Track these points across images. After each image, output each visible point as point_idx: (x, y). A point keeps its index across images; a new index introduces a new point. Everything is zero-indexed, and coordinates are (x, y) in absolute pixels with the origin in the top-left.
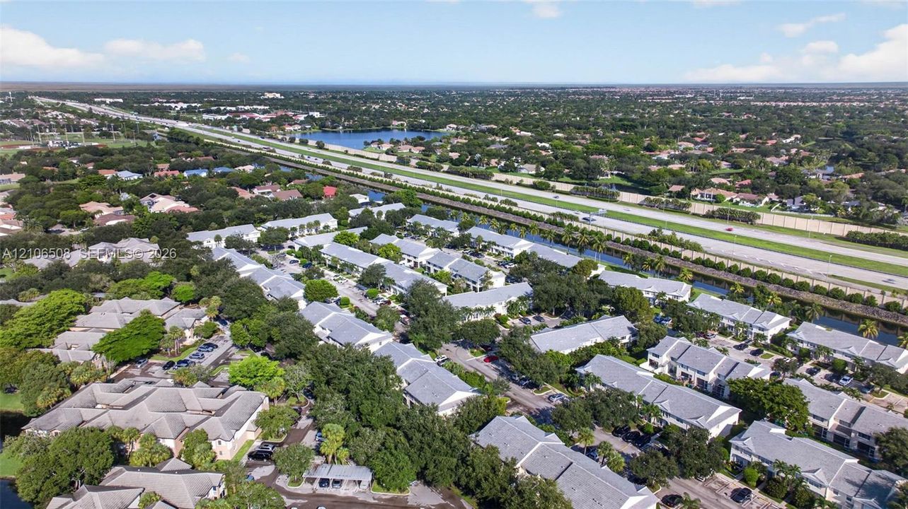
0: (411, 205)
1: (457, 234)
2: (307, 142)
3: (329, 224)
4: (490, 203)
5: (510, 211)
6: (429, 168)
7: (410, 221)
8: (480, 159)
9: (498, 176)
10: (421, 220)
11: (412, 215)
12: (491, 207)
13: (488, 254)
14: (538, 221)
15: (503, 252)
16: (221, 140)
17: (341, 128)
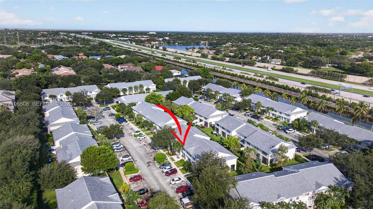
0: (206, 78)
1: (239, 99)
2: (159, 48)
3: (150, 87)
4: (258, 78)
5: (273, 84)
6: (218, 59)
7: (205, 87)
8: (247, 56)
9: (259, 64)
10: (213, 87)
11: (207, 84)
12: (259, 81)
13: (266, 118)
14: (296, 92)
15: (280, 117)
16: (119, 46)
17: (177, 43)
